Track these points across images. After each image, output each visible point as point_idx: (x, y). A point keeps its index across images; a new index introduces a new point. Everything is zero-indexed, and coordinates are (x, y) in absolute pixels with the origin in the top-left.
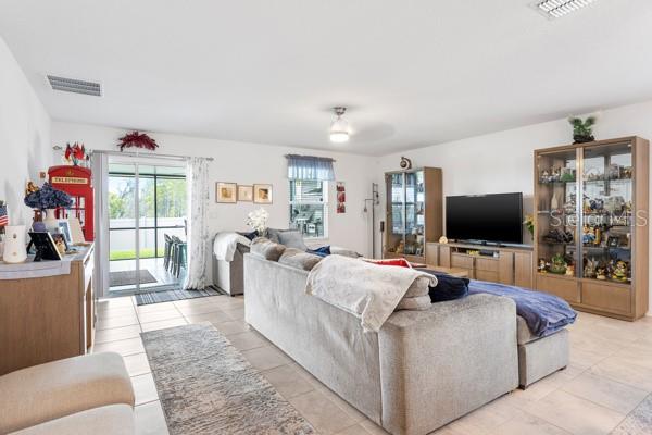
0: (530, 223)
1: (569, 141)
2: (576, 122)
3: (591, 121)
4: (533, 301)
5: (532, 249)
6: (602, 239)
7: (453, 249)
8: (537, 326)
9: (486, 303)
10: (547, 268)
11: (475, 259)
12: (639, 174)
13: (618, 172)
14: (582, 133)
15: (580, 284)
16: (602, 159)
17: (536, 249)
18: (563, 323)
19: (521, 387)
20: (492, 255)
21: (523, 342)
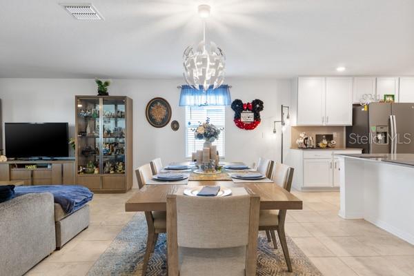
0: (74, 143)
1: (96, 93)
2: (99, 83)
3: (107, 84)
4: (67, 192)
5: (74, 160)
6: (113, 151)
7: (12, 166)
8: (68, 207)
9: (29, 199)
10: (84, 171)
11: (32, 171)
12: (128, 116)
13: (119, 114)
14: (102, 90)
15: (102, 177)
16: (113, 106)
17: (76, 159)
18: (85, 201)
19: (58, 249)
20: (47, 167)
21: (59, 219)
